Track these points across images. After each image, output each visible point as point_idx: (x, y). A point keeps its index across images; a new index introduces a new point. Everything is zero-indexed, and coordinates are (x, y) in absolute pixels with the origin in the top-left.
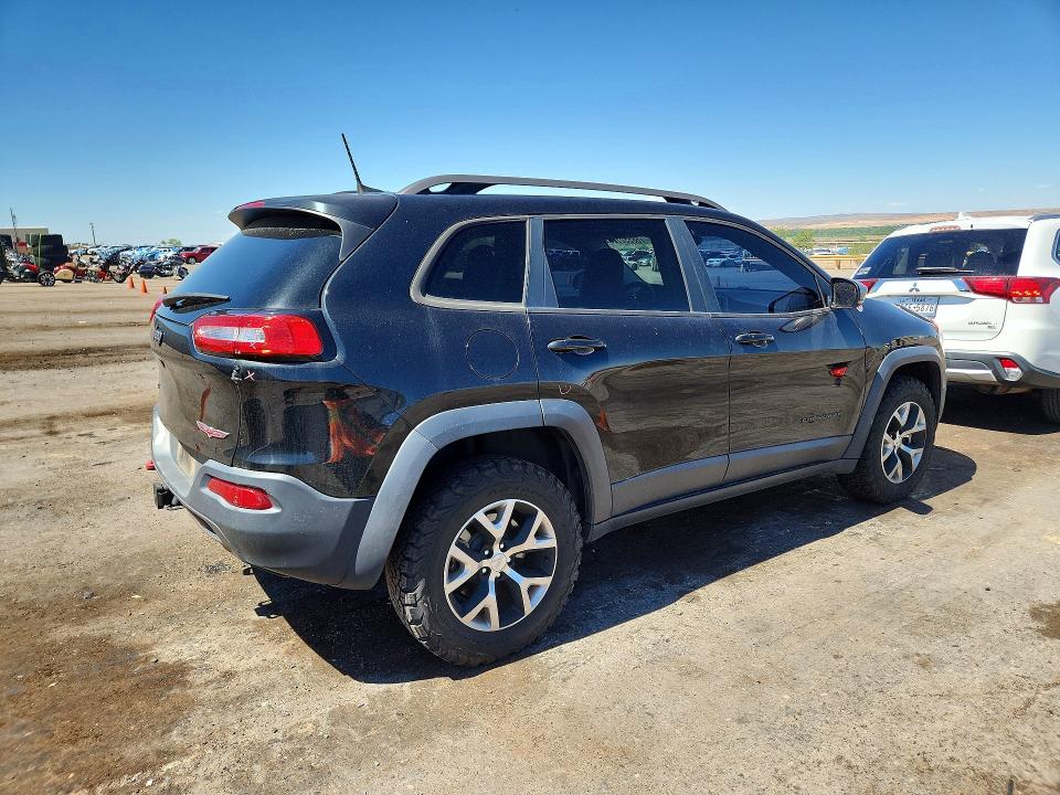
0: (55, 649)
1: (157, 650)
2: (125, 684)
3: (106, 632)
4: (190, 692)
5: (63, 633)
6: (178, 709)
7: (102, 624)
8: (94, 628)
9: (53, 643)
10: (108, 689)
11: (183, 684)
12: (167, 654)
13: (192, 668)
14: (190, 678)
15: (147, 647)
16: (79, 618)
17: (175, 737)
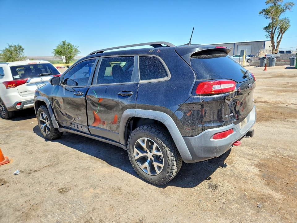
0: (282, 191)
1: (257, 173)
2: (271, 170)
3: (265, 187)
4: (259, 161)
5: (277, 196)
6: (265, 160)
7: (264, 190)
8: (267, 191)
9: (282, 194)
10: (275, 171)
11: (259, 163)
12: (256, 170)
13: (254, 164)
14: (257, 163)
15: (258, 175)
16: (269, 198)
17: (269, 157)
